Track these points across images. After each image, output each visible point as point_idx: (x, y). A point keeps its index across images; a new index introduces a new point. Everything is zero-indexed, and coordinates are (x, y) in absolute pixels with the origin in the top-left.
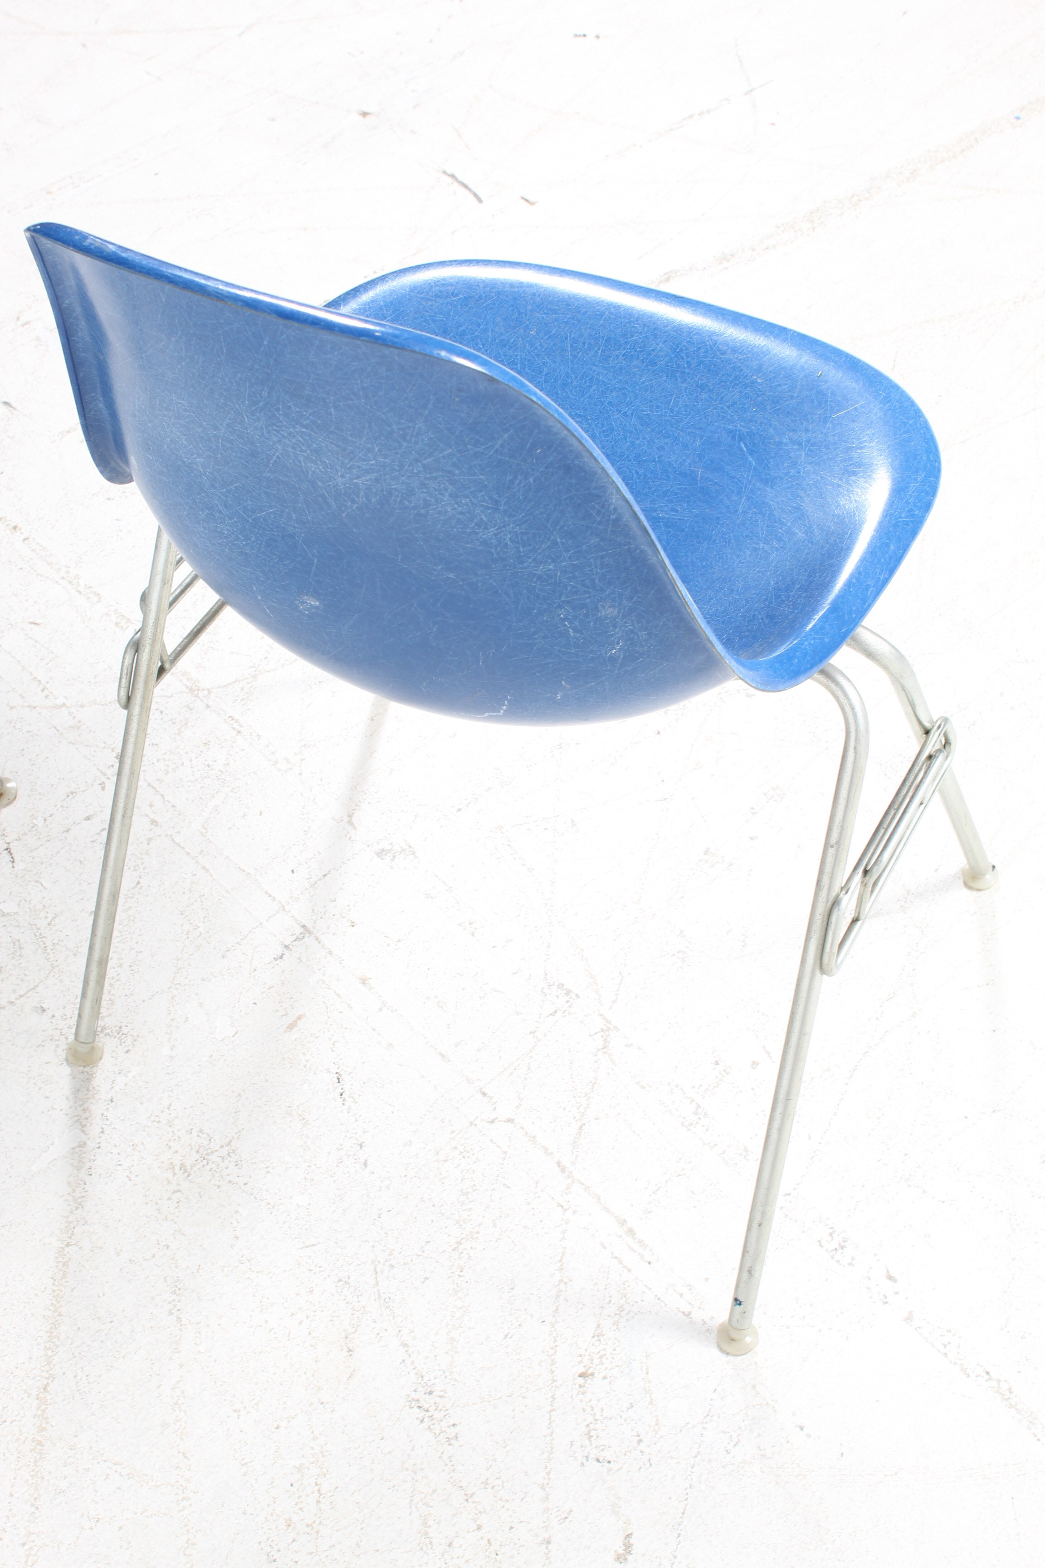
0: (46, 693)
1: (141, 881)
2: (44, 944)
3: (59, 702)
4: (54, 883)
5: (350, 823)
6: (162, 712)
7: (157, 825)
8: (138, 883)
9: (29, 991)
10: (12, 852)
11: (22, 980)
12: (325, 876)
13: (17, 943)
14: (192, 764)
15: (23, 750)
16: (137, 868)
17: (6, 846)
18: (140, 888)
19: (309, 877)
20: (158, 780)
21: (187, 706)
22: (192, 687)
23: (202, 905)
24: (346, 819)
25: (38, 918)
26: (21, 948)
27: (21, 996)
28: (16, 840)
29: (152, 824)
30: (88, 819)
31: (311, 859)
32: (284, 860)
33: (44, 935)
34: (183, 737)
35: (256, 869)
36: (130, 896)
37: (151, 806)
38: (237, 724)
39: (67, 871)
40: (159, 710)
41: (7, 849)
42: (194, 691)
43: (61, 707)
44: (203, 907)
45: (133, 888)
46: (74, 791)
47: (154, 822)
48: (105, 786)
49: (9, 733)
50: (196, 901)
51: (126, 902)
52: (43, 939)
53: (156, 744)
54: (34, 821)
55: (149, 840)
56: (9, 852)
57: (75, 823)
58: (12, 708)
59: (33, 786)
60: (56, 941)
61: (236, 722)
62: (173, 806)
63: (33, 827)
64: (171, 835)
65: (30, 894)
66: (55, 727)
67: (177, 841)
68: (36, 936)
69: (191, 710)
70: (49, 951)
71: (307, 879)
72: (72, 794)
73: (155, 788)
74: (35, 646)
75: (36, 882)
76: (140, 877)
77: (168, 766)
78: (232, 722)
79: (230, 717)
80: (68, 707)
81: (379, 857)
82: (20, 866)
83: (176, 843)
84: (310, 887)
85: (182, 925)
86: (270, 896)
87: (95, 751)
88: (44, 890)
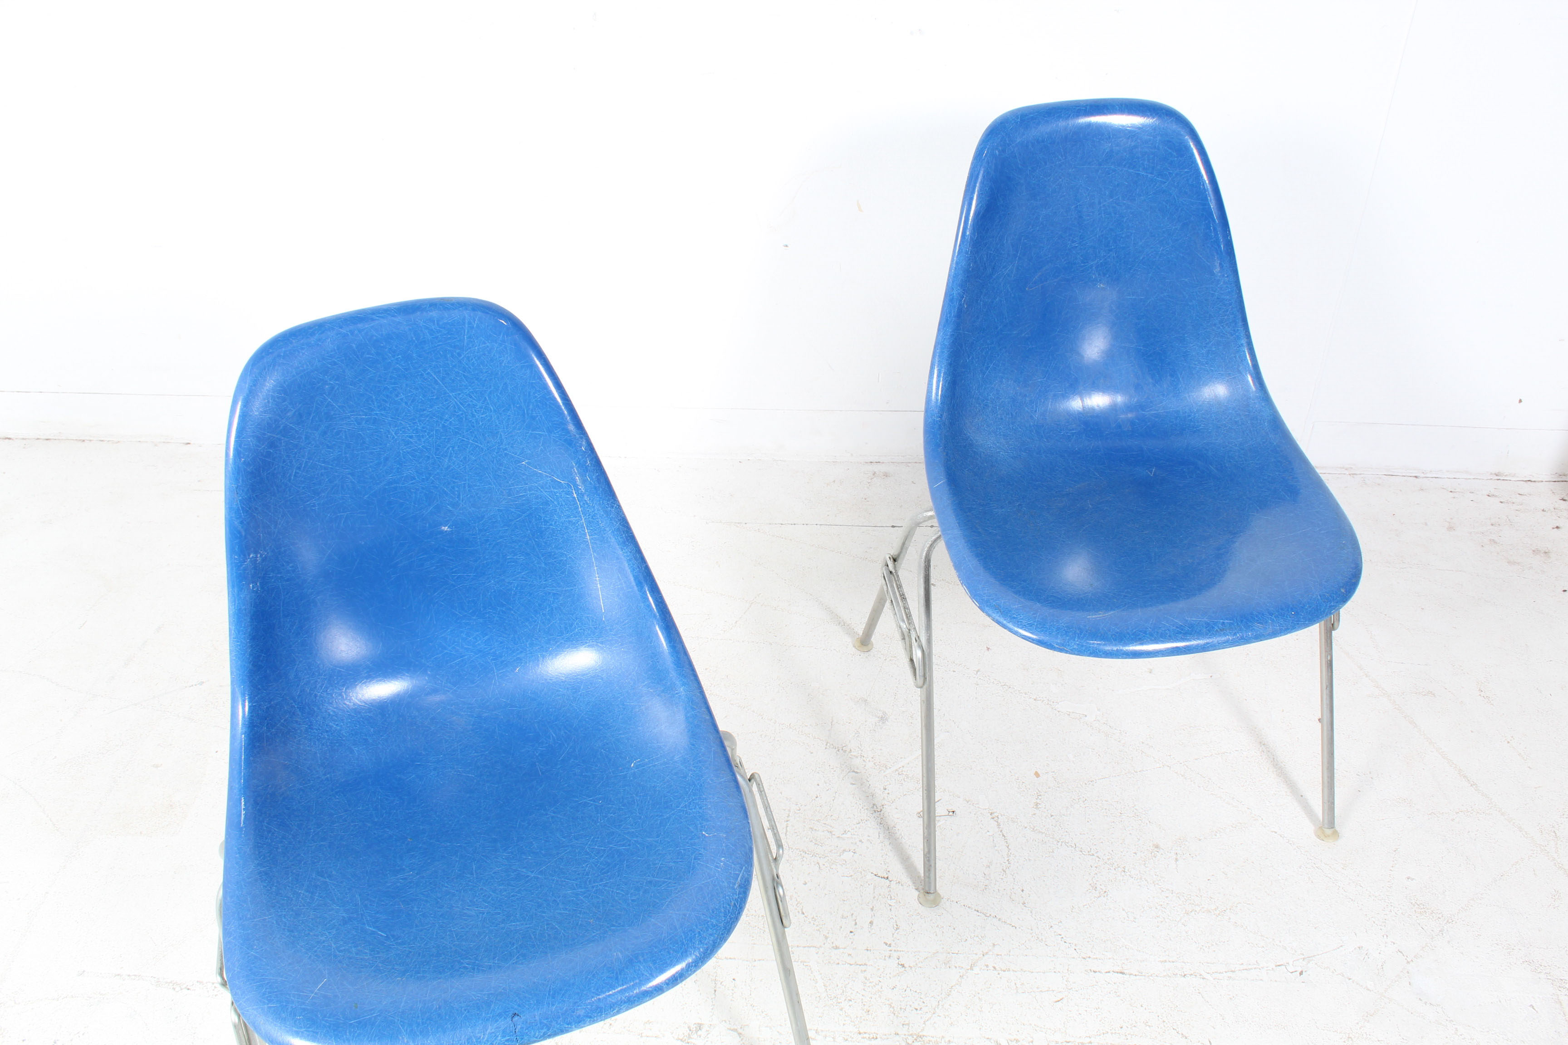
0: (991, 967)
1: (803, 916)
2: (808, 854)
3: (976, 970)
4: (843, 882)
5: (735, 1030)
6: (916, 1009)
7: (833, 947)
8: (803, 914)
9: (787, 831)
10: (883, 879)
11: (796, 833)
12: (715, 991)
13: (821, 844)
14: (859, 994)
15: (954, 929)
16: (814, 919)
17: (890, 879)
18: (799, 912)
19: (722, 984)
20: (865, 971)
21: (908, 1024)
22: (922, 1038)
23: (758, 928)
24: (740, 1031)
25: (827, 861)
26: (816, 844)
27: (787, 827)
28: (889, 885)
29: (836, 946)
30: (871, 923)
31: (733, 994)
32: (746, 982)
33: (813, 857)
34: (885, 1004)
35: (754, 966)
36: (798, 905)
37: (850, 955)
38: (867, 1037)
39: (845, 892)
40: (919, 1009)
41: (887, 878)
42: (917, 1037)
43: (971, 967)
44: (757, 927)
45: (802, 909)
46: (898, 931)
47: (837, 948)
48: (886, 945)
49: (974, 931)
50: (764, 927)
51: (797, 900)
52: (811, 855)
53: (893, 989)
54: (895, 901)
55: (826, 938)
56: (884, 878)
57: (874, 915)
58: (994, 945)
59: (922, 916)
60: (805, 859)
61: (869, 1038)
62: (838, 964)
63: (891, 897)
64: (819, 948)
65: (846, 868)
66: (957, 954)
67: (812, 948)
68: (817, 854)
69: (903, 1025)
70: (802, 853)
71: (722, 982)
72: (897, 928)
73: (860, 965)
74: (1038, 988)
75: (851, 876)
76: (806, 917)
77: (870, 982)
78: (871, 1036)
79: (877, 1038)
80: (968, 970)
81: (698, 1024)
82: (869, 876)
83: (811, 946)
84: (716, 979)
85: (755, 911)
86: (730, 958)
87: (918, 959)
88: (842, 875)
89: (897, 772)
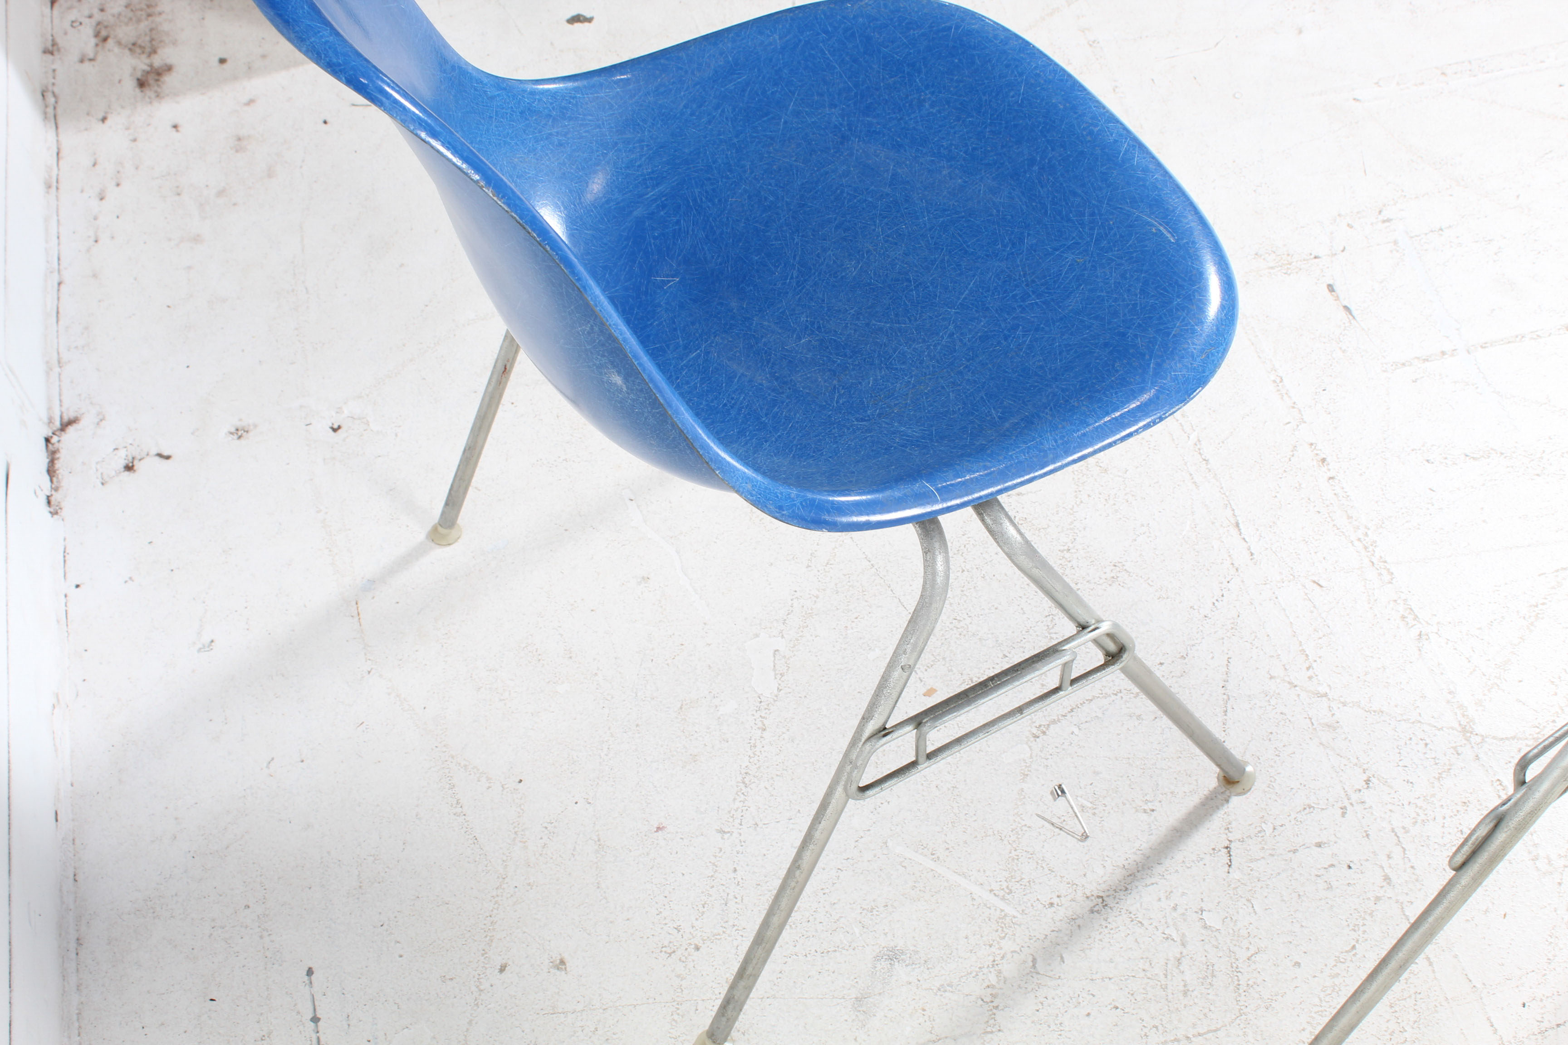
0: (1310, 673)
1: (1357, 946)
2: (1239, 981)
3: (1322, 689)
4: (1266, 909)
6: (1426, 745)
7: (1389, 884)
8: (1354, 947)
9: (1209, 1031)
10: (1231, 853)
11: (1205, 1015)
12: (1558, 1025)
13: (1210, 967)
14: (1444, 823)
15: (1271, 733)
16: (1356, 928)
17: (1227, 843)
18: (1354, 955)
19: (1540, 1019)
20: (1404, 828)
21: (1455, 748)
22: (1466, 726)
23: (1415, 1005)
25: (1239, 946)
26: (1213, 976)
27: (1200, 1035)
28: (1239, 840)
29: (1385, 880)
30: (1319, 845)
31: (1547, 997)
32: (1517, 987)
33: (1241, 970)
34: (1442, 785)
35: (1484, 984)
36: (1342, 960)
37: (1389, 857)
38: (1505, 792)
39: (1283, 901)
40: (1424, 742)
41: (1227, 848)
42: (1467, 732)
43: (1322, 696)
44: (1416, 1007)
45: (1346, 952)
46: (1313, 805)
47: (1387, 878)
48: (1346, 813)
49: (1261, 707)
50: (1410, 997)
51: (1335, 966)
52: (1239, 974)
53: (1411, 783)
54: (1263, 825)
55: (1378, 899)
56: (1229, 852)
57: (1304, 845)
58: (1271, 678)
59: (1271, 781)
60: (1250, 982)
61: (1503, 790)
62: (1412, 867)
63: (1260, 832)
64: (1402, 903)
65: (1238, 913)
66: (1310, 719)
67: (1407, 914)
68: (1232, 967)
69: (1458, 754)
70: (1241, 991)
71: (1538, 1021)
72: (1310, 808)
73: (1398, 837)
74: (1312, 612)
75: (1248, 900)
76: (1357, 941)
77: (1418, 815)
78: (1500, 788)
79: (1498, 780)
80: (1329, 699)
82: (1235, 874)
84: (1539, 1033)
85: (1388, 1021)
86: (1492, 1026)
87: (1345, 765)
88: (1253, 915)
89: (1007, 897)
